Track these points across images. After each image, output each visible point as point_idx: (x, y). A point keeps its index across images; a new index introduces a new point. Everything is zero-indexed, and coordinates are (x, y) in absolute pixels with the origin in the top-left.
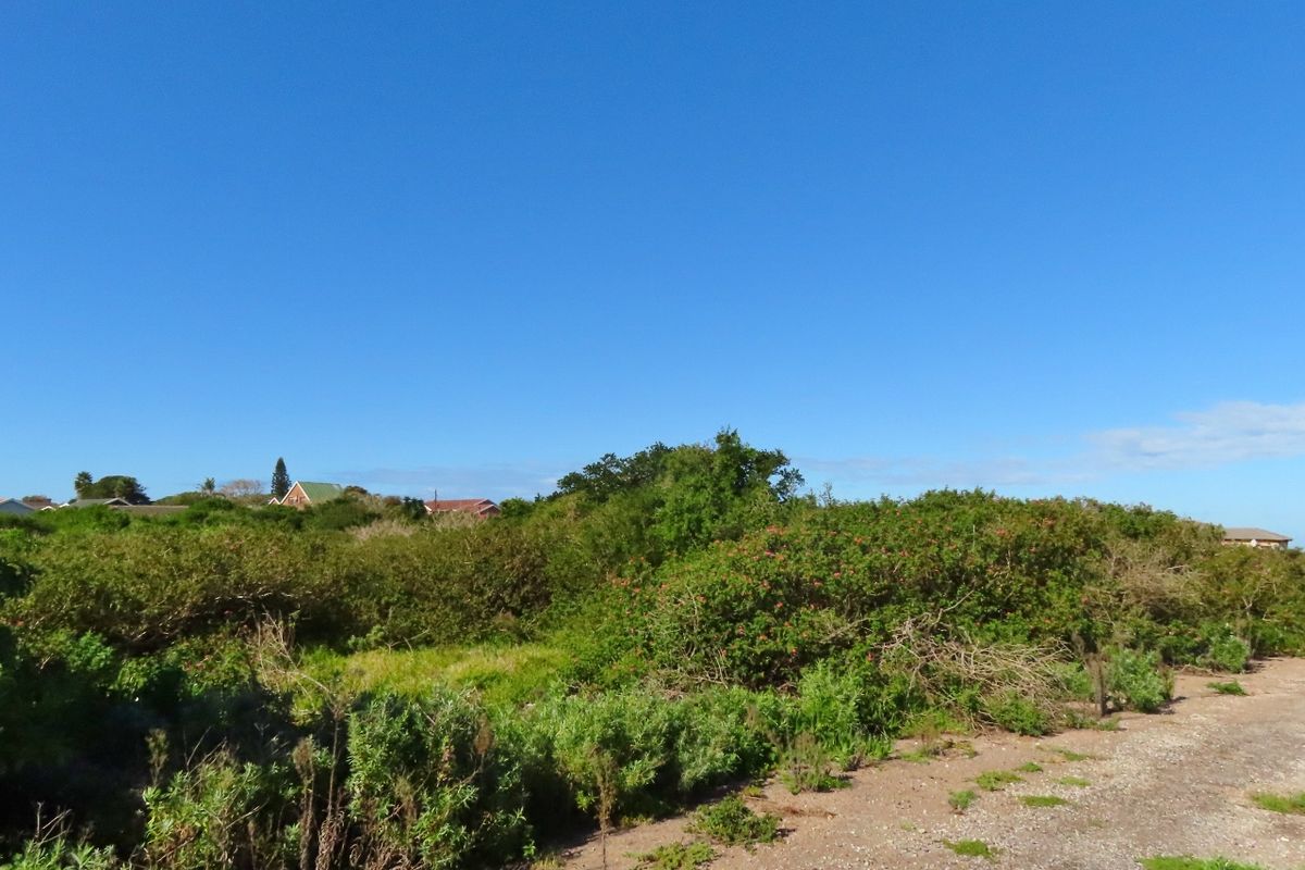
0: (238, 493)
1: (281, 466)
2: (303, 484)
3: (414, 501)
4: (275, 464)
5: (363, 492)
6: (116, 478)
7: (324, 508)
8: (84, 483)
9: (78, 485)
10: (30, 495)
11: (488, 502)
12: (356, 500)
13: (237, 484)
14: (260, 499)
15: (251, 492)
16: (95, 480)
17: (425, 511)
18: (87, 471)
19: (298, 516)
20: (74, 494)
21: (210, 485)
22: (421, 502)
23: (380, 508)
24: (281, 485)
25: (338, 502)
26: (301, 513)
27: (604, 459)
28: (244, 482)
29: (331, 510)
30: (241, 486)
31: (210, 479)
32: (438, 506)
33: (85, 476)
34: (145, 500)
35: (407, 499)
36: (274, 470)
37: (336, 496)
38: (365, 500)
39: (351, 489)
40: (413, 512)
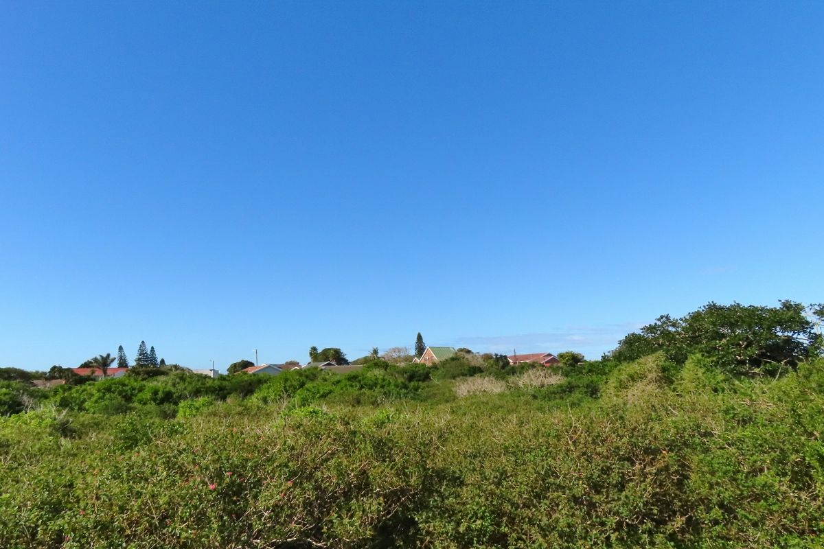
0: (395, 355)
1: (420, 338)
2: (432, 348)
3: (501, 356)
4: (416, 337)
5: (469, 352)
6: (329, 349)
7: (444, 363)
8: (314, 353)
9: (311, 354)
10: (289, 361)
11: (549, 355)
12: (463, 358)
13: (394, 350)
14: (408, 359)
15: (402, 354)
16: (320, 351)
17: (508, 363)
18: (315, 346)
19: (426, 370)
20: (309, 359)
21: (375, 352)
22: (506, 357)
23: (479, 363)
24: (421, 349)
25: (453, 359)
26: (430, 368)
27: (659, 320)
28: (398, 349)
29: (448, 365)
30: (397, 351)
31: (375, 348)
32: (517, 359)
33: (314, 349)
34: (346, 362)
35: (496, 355)
36: (416, 340)
37: (451, 356)
38: (468, 356)
39: (461, 350)
40: (501, 363)
